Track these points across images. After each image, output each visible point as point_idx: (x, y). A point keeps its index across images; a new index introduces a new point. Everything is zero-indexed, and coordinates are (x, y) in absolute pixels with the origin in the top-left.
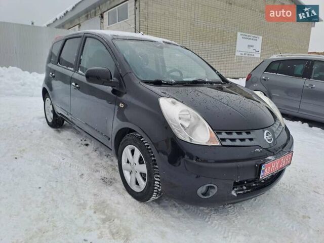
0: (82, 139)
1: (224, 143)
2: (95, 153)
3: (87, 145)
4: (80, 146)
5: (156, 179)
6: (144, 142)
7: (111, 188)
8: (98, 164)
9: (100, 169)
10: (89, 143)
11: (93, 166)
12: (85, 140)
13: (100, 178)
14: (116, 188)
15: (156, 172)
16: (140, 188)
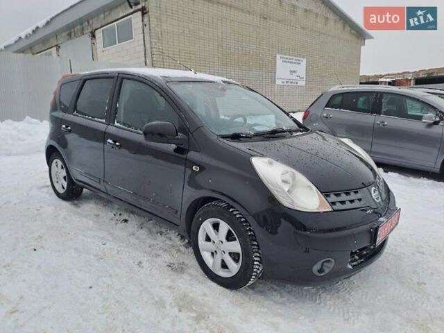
0: (114, 213)
1: (335, 207)
2: (142, 231)
3: (126, 221)
4: (116, 224)
5: (256, 259)
6: (235, 213)
7: (186, 277)
8: (153, 245)
9: (160, 252)
10: (127, 218)
11: (148, 249)
12: (120, 215)
13: (166, 264)
14: (191, 275)
15: (254, 250)
16: (230, 272)
